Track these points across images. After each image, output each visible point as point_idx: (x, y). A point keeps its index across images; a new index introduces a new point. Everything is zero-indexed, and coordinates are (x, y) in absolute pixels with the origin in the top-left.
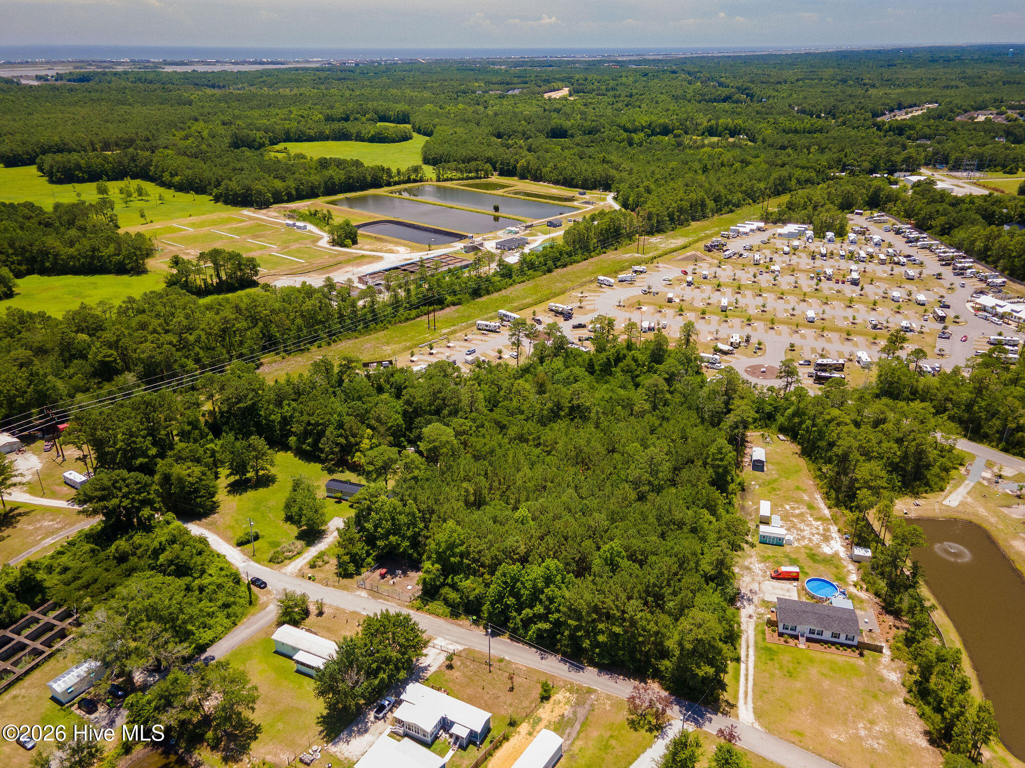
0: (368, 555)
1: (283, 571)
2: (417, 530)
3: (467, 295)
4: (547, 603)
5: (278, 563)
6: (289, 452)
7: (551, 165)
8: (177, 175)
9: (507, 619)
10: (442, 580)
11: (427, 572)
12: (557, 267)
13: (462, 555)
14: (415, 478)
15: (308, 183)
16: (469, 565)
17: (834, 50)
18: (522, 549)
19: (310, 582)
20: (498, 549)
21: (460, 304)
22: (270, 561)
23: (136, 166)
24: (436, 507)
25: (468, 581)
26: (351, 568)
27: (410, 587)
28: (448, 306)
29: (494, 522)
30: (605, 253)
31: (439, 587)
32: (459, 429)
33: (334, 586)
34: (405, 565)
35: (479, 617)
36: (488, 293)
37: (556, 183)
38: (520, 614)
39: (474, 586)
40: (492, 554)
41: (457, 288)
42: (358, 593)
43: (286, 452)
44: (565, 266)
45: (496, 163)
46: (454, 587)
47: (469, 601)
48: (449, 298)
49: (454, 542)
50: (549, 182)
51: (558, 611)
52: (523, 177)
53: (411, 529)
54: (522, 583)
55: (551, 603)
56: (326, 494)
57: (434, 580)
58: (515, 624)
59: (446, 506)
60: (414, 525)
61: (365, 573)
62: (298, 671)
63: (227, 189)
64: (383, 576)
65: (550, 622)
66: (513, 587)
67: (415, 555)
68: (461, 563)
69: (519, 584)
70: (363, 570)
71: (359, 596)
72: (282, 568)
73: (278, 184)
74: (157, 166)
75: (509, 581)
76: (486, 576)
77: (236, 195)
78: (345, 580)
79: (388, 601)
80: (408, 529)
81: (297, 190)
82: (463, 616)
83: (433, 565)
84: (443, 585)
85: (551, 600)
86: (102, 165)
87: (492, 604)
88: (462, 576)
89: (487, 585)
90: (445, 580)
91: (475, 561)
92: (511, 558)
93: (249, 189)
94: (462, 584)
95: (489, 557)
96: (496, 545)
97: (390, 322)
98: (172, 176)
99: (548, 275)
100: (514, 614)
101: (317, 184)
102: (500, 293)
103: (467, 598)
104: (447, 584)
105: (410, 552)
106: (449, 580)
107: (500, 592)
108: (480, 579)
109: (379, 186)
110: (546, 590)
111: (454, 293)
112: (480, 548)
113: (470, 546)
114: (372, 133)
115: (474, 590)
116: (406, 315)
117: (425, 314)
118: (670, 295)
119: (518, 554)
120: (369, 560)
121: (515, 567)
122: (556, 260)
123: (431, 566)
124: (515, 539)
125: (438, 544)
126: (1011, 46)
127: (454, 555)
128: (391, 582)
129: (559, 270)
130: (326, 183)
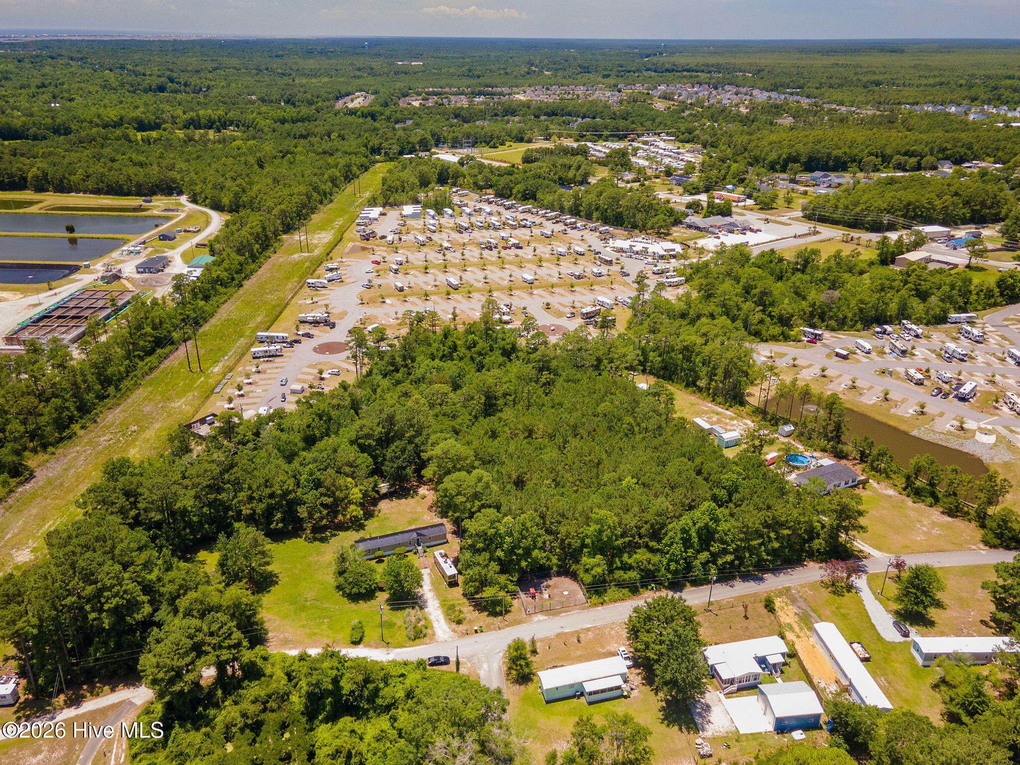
1: (438, 640)
5: (424, 636)
17: (173, 38)
19: (479, 634)
22: (413, 640)
25: (636, 556)
33: (507, 625)
37: (97, 192)
39: (648, 556)
42: (535, 619)
50: (85, 192)
52: (40, 189)
58: (699, 570)
61: (513, 603)
62: (590, 703)
64: (531, 596)
71: (539, 621)
72: (433, 639)
78: (505, 616)
82: (641, 590)
83: (594, 558)
115: (650, 559)
118: (399, 285)
123: (594, 560)
126: (366, 40)
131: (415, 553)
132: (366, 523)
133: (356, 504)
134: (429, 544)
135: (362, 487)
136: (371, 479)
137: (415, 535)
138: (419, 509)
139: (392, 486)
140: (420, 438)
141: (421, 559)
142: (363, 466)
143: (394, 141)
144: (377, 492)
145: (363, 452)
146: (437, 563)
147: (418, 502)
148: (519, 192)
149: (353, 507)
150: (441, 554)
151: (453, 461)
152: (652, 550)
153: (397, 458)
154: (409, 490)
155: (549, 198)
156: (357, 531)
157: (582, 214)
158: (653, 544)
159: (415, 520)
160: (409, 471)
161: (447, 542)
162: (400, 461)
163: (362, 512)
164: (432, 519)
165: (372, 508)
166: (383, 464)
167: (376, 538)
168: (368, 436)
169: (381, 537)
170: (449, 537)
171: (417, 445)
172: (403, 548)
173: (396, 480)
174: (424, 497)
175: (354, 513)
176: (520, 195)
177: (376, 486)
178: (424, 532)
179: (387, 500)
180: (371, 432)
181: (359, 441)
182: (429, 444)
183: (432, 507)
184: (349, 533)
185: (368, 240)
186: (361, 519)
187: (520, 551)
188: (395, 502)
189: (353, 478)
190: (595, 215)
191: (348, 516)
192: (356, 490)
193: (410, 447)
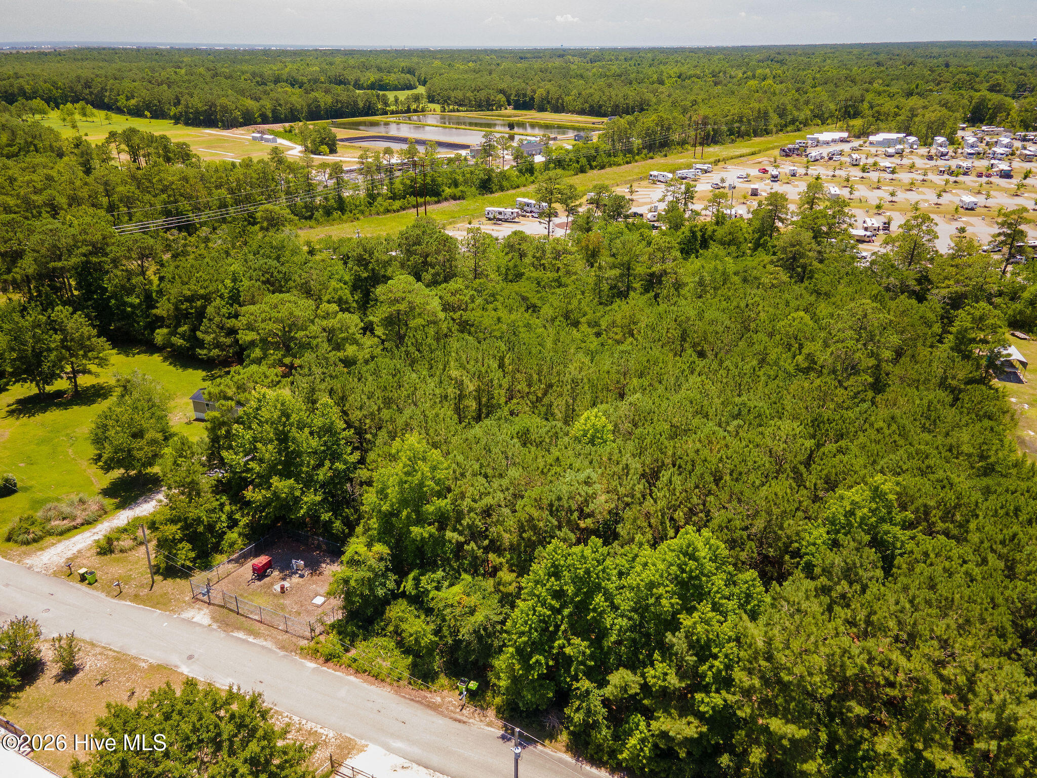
0: (233, 523)
1: (28, 561)
2: (340, 466)
3: (474, 188)
4: (691, 659)
5: (27, 543)
6: (156, 355)
7: (575, 92)
8: (133, 97)
9: (564, 697)
10: (391, 585)
11: (354, 563)
12: (592, 168)
13: (442, 521)
14: (349, 363)
15: (286, 103)
16: (460, 546)
18: (602, 504)
19: (83, 587)
20: (538, 503)
21: (464, 198)
22: (9, 539)
23: (91, 93)
24: (386, 414)
25: (456, 589)
26: (185, 553)
27: (319, 600)
28: (446, 199)
29: (524, 445)
30: (652, 158)
31: (386, 602)
32: (451, 299)
33: (136, 598)
34: (318, 547)
35: (485, 685)
36: (502, 189)
38: (602, 683)
39: (473, 600)
40: (523, 517)
41: (460, 179)
42: (188, 614)
43: (152, 354)
44: (603, 167)
45: (510, 95)
46: (418, 601)
47: (458, 643)
48: (448, 191)
49: (421, 485)
51: (726, 683)
53: (327, 463)
54: (609, 597)
55: (702, 660)
56: (193, 415)
57: (370, 583)
58: (589, 712)
59: (408, 412)
60: (336, 457)
61: (222, 564)
63: (187, 107)
64: (261, 573)
65: (700, 716)
66: (582, 607)
67: (338, 524)
68: (439, 541)
69: (599, 599)
70: (219, 558)
71: (189, 622)
72: (27, 554)
73: (250, 104)
74: (111, 90)
75: (570, 590)
76: (506, 575)
77: (197, 113)
78: (170, 581)
79: (256, 634)
80: (320, 465)
81: (274, 111)
82: (443, 680)
83: (369, 545)
84: (395, 596)
85: (703, 651)
86: (50, 90)
87: (523, 655)
88: (440, 574)
89: (508, 600)
90: (398, 583)
91: (475, 535)
92: (574, 528)
93: (213, 105)
94: (441, 594)
95: (511, 523)
96: (533, 493)
97: (362, 212)
98: (128, 99)
99: (581, 176)
100: (585, 684)
101: (299, 107)
102: (518, 190)
103: (455, 632)
104: (403, 595)
105: (326, 516)
106: (408, 585)
107: (544, 621)
108: (490, 583)
109: (374, 114)
110: (686, 621)
111: (456, 184)
112: (488, 501)
113: (463, 496)
114: (372, 79)
115: (472, 612)
116: (386, 204)
117: (414, 207)
119: (591, 515)
120: (233, 535)
121: (588, 552)
122: (591, 159)
123: (362, 549)
124: (582, 476)
125: (383, 494)
127: (421, 520)
128: (277, 588)
129: (595, 172)
130: (309, 106)
185: (788, 156)
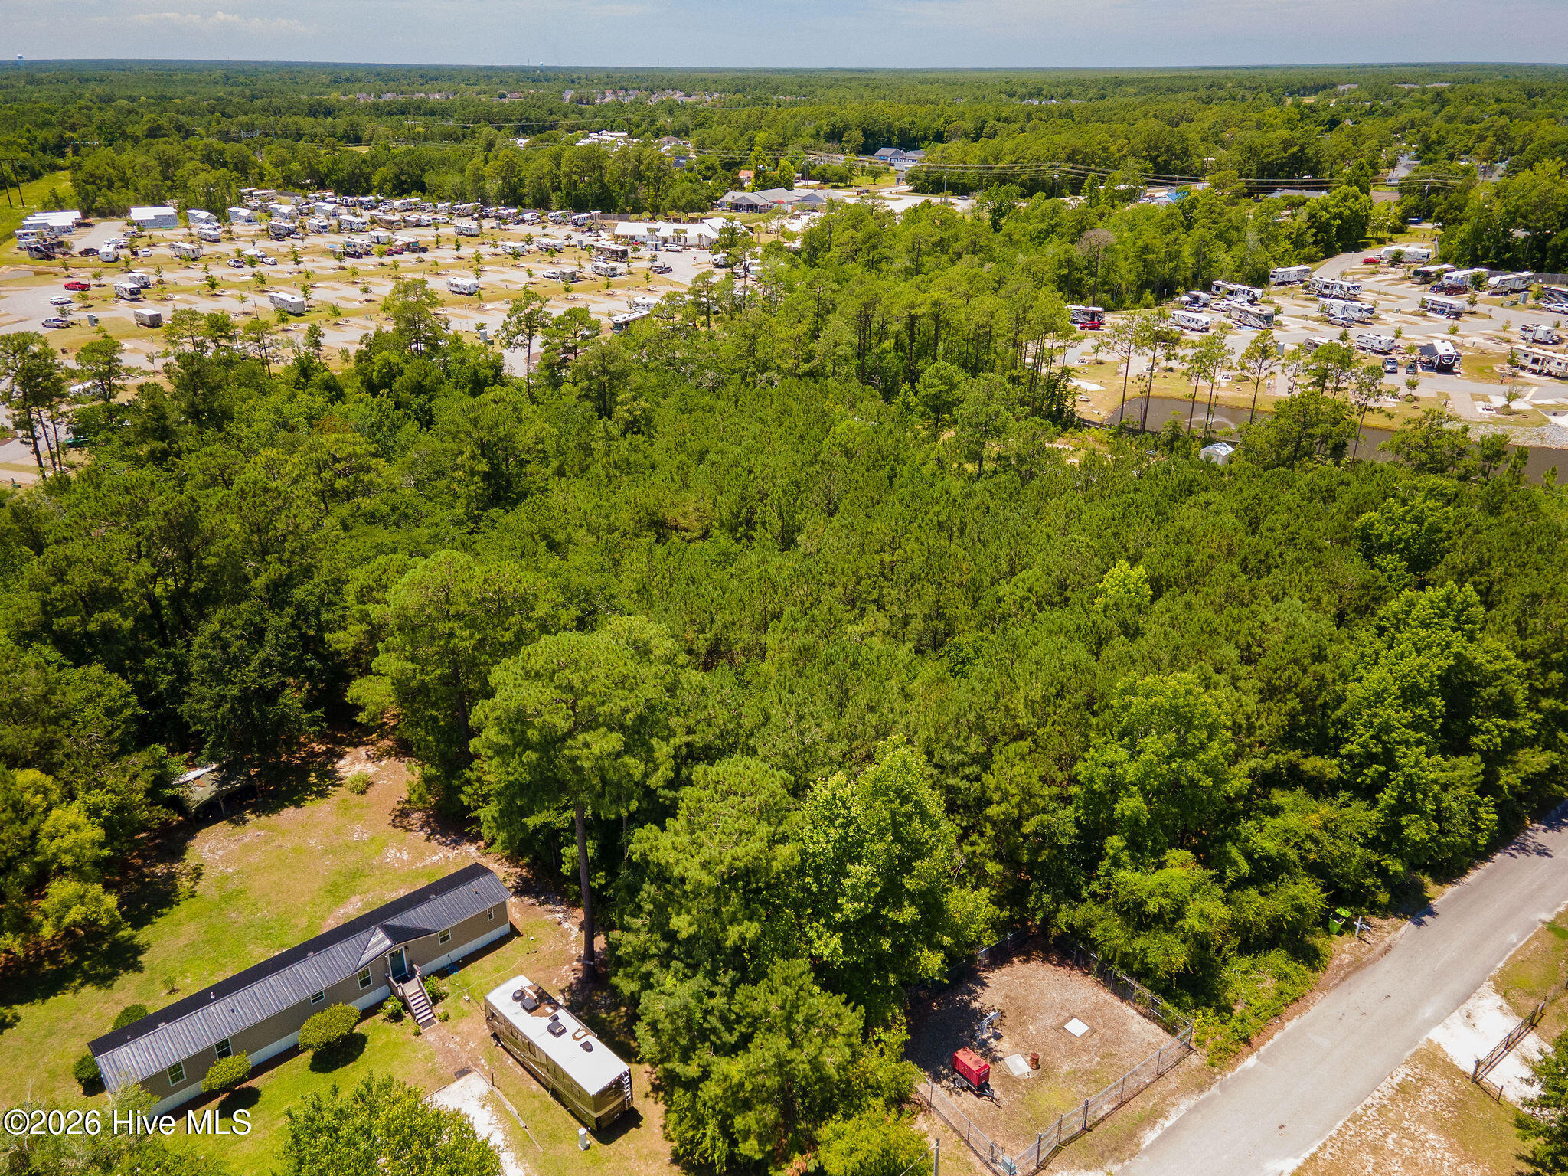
131: (396, 1017)
132: (143, 936)
133: (78, 872)
134: (442, 961)
135: (97, 797)
136: (138, 760)
137: (379, 942)
138: (359, 832)
139: (229, 771)
140: (309, 585)
141: (431, 1036)
142: (93, 713)
143: (93, 128)
144: (176, 803)
145: (80, 659)
146: (503, 1035)
147: (345, 806)
148: (385, 180)
149: (61, 889)
150: (519, 997)
151: (473, 625)
152: (1319, 788)
153: (236, 663)
154: (302, 772)
155: (452, 180)
156: (103, 981)
157: (527, 201)
158: (1313, 764)
159: (354, 875)
160: (292, 699)
161: (514, 932)
162: (249, 675)
163: (111, 901)
164: (421, 856)
165: (161, 869)
166: (176, 694)
167: (198, 1001)
168: (96, 599)
169: (225, 989)
170: (518, 910)
171: (302, 611)
172: (337, 1009)
173: (244, 747)
174: (364, 787)
175: (75, 914)
176: (388, 187)
177: (162, 780)
178: (412, 918)
179: (222, 828)
180: (107, 582)
181: (61, 623)
182: (350, 600)
183: (404, 814)
184: (64, 1000)
185: (50, 258)
186: (115, 927)
187: (909, 914)
188: (256, 827)
189: (48, 769)
190: (554, 198)
191: (47, 931)
192: (66, 815)
193: (277, 622)
